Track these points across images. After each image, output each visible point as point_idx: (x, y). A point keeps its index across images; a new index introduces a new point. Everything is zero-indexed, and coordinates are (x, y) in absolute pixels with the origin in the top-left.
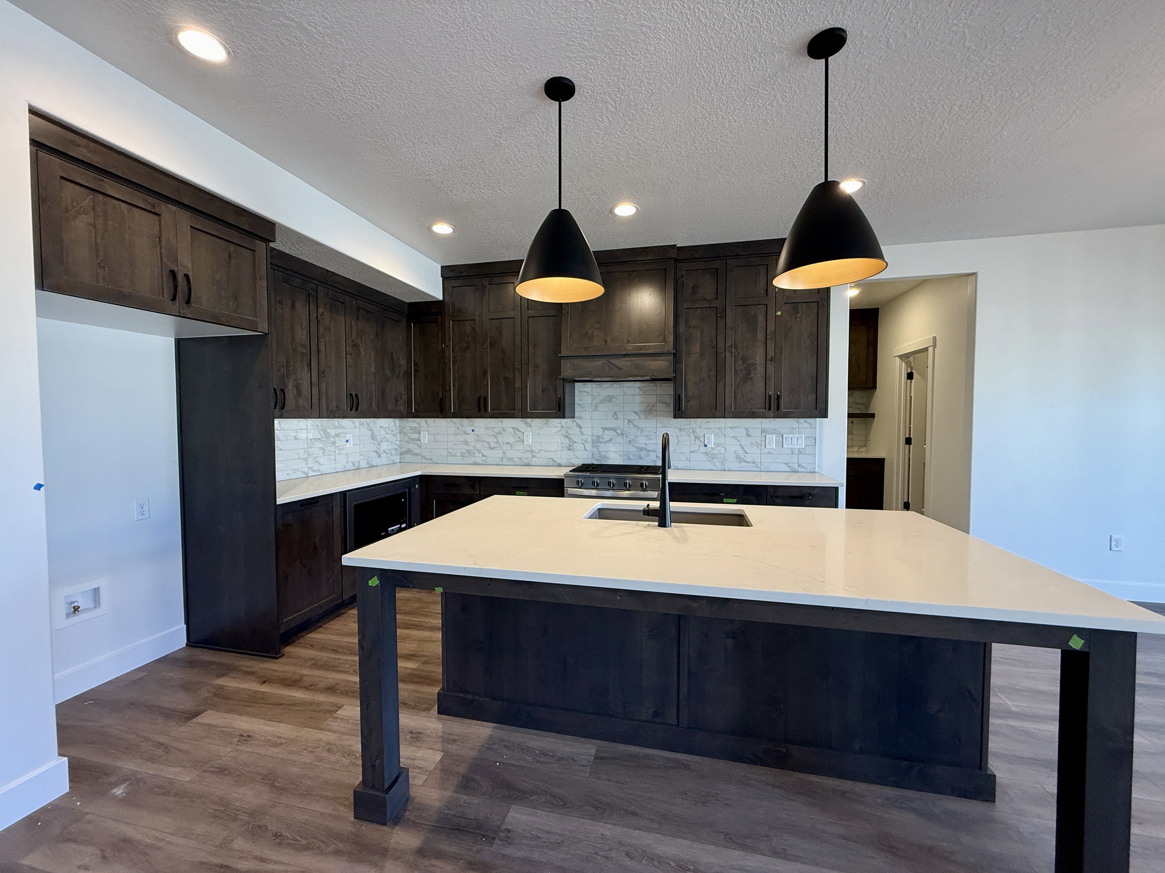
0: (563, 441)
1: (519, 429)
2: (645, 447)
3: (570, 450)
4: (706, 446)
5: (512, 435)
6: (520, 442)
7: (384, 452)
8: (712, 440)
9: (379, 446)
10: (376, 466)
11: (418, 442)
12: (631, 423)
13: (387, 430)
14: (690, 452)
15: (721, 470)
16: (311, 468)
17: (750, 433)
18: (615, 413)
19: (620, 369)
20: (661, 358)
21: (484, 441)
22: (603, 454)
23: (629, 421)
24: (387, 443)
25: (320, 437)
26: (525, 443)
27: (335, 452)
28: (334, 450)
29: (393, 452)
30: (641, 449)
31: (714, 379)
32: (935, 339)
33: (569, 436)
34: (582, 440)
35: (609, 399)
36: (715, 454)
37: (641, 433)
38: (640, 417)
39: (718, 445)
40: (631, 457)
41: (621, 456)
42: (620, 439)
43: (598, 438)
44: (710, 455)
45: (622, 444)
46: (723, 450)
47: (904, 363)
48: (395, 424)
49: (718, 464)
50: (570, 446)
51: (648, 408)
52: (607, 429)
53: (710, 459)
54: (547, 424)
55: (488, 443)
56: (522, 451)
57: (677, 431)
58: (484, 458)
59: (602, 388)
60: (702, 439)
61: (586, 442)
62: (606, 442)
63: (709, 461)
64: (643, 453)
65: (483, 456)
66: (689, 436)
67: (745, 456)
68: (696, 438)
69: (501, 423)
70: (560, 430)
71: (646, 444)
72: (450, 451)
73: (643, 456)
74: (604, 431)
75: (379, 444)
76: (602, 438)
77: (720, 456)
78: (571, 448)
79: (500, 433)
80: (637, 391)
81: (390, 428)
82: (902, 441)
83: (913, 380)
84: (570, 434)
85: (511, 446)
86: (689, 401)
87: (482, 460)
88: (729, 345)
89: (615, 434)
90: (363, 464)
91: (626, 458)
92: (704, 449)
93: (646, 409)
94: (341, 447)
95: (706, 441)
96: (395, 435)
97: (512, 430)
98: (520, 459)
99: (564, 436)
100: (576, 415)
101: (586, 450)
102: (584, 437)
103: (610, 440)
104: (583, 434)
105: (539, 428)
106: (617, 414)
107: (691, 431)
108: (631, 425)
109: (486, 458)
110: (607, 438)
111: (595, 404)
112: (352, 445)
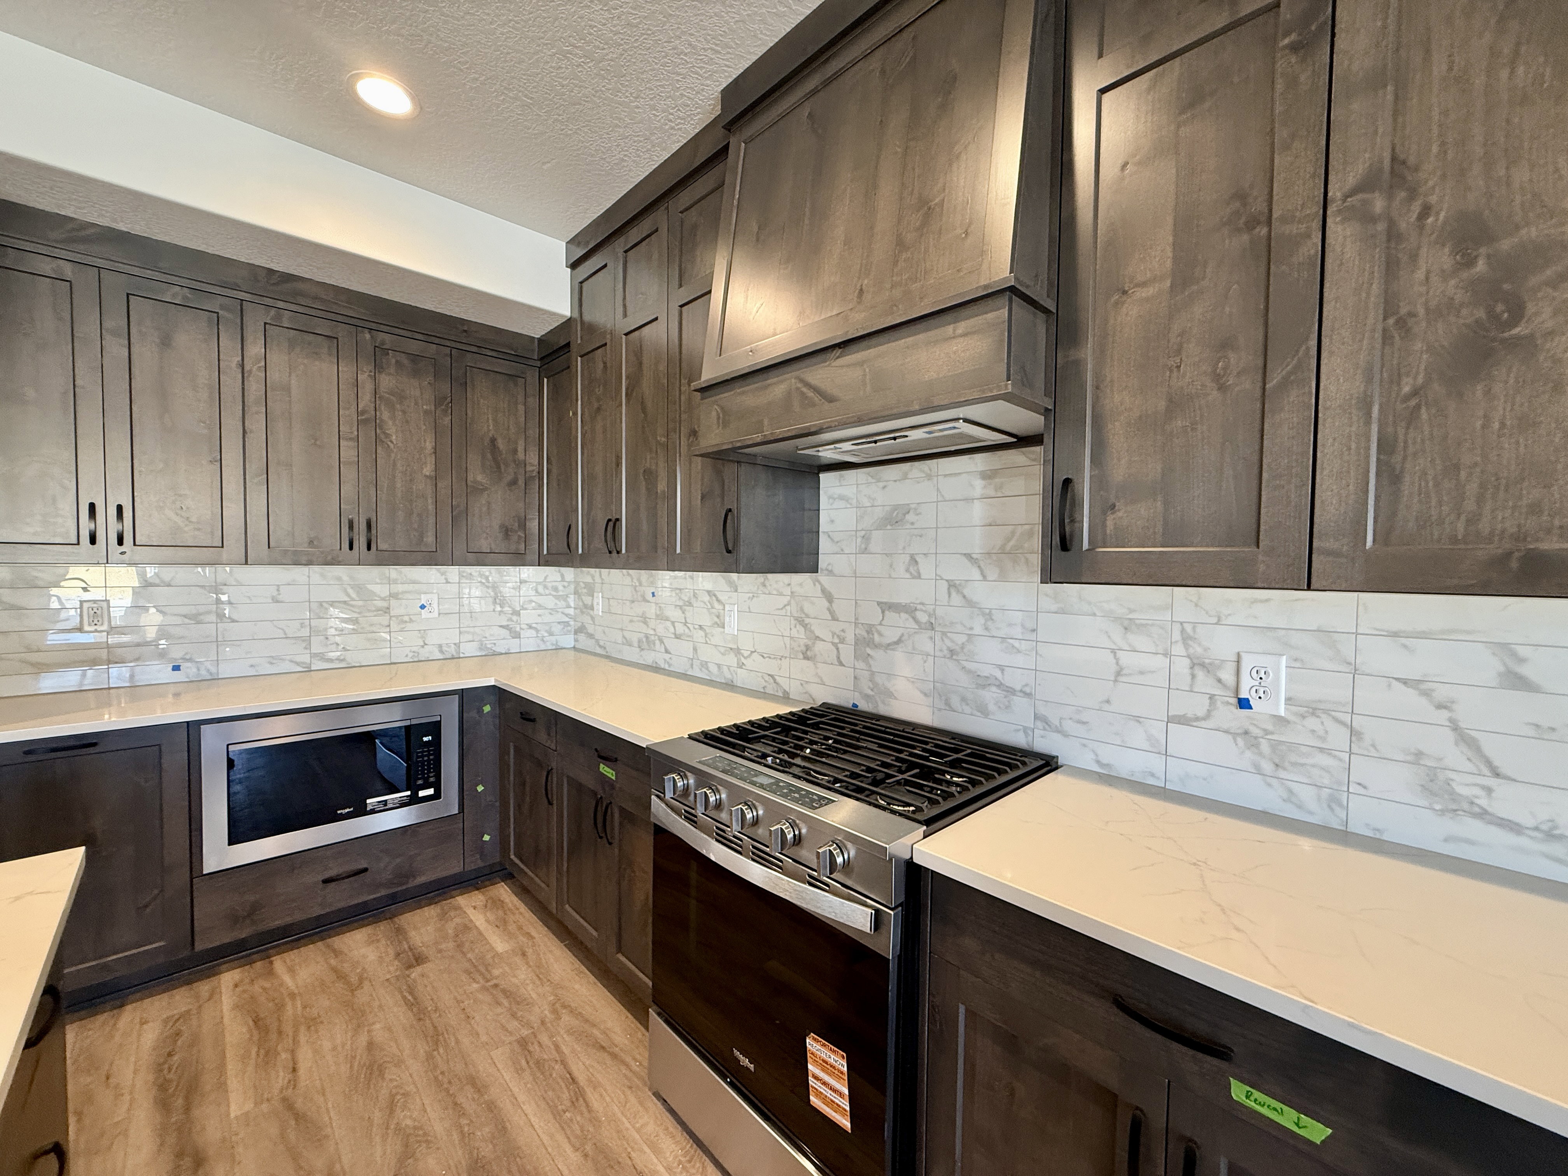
0: (794, 633)
1: (719, 596)
2: (998, 674)
3: (808, 659)
4: (1244, 704)
5: (708, 609)
6: (718, 625)
7: (530, 627)
8: (1274, 683)
9: (515, 618)
10: (506, 653)
12: (958, 592)
13: (540, 589)
14: (1170, 720)
15: (1326, 830)
16: (322, 657)
17: (1525, 670)
18: (914, 560)
19: (831, 399)
21: (667, 619)
22: (879, 681)
23: (953, 586)
24: (539, 612)
25: (346, 599)
26: (727, 630)
27: (389, 626)
28: (387, 623)
29: (557, 629)
30: (984, 682)
31: (1248, 385)
33: (807, 621)
34: (834, 634)
35: (899, 517)
36: (1289, 750)
37: (987, 629)
40: (955, 701)
41: (926, 695)
42: (924, 642)
43: (868, 632)
44: (1265, 746)
45: (931, 659)
46: (1339, 738)
48: (562, 576)
49: (1307, 795)
50: (808, 648)
51: (1012, 543)
52: (891, 606)
53: (1267, 767)
54: (764, 585)
55: (674, 624)
56: (722, 650)
57: (1116, 631)
58: (667, 656)
59: (881, 484)
60: (1228, 676)
61: (843, 641)
62: (889, 647)
63: (1259, 771)
64: (990, 696)
65: (667, 651)
66: (1167, 654)
67: (1489, 790)
68: (1200, 665)
69: (692, 582)
70: (789, 604)
71: (1002, 668)
72: (626, 634)
73: (992, 707)
74: (883, 612)
75: (517, 613)
76: (880, 634)
77: (1321, 759)
78: (809, 653)
79: (690, 604)
80: (979, 486)
81: (550, 585)
84: (807, 616)
85: (706, 634)
86: (1113, 507)
87: (666, 661)
89: (912, 624)
90: (469, 649)
91: (939, 703)
92: (1233, 716)
93: (1003, 547)
94: (406, 618)
95: (1248, 683)
96: (565, 598)
97: (708, 598)
98: (719, 666)
99: (796, 619)
100: (822, 564)
101: (841, 664)
102: (837, 627)
103: (899, 642)
104: (834, 618)
105: (751, 595)
106: (916, 562)
107: (1177, 636)
108: (956, 599)
109: (670, 656)
110: (891, 635)
111: (863, 533)
112: (436, 614)
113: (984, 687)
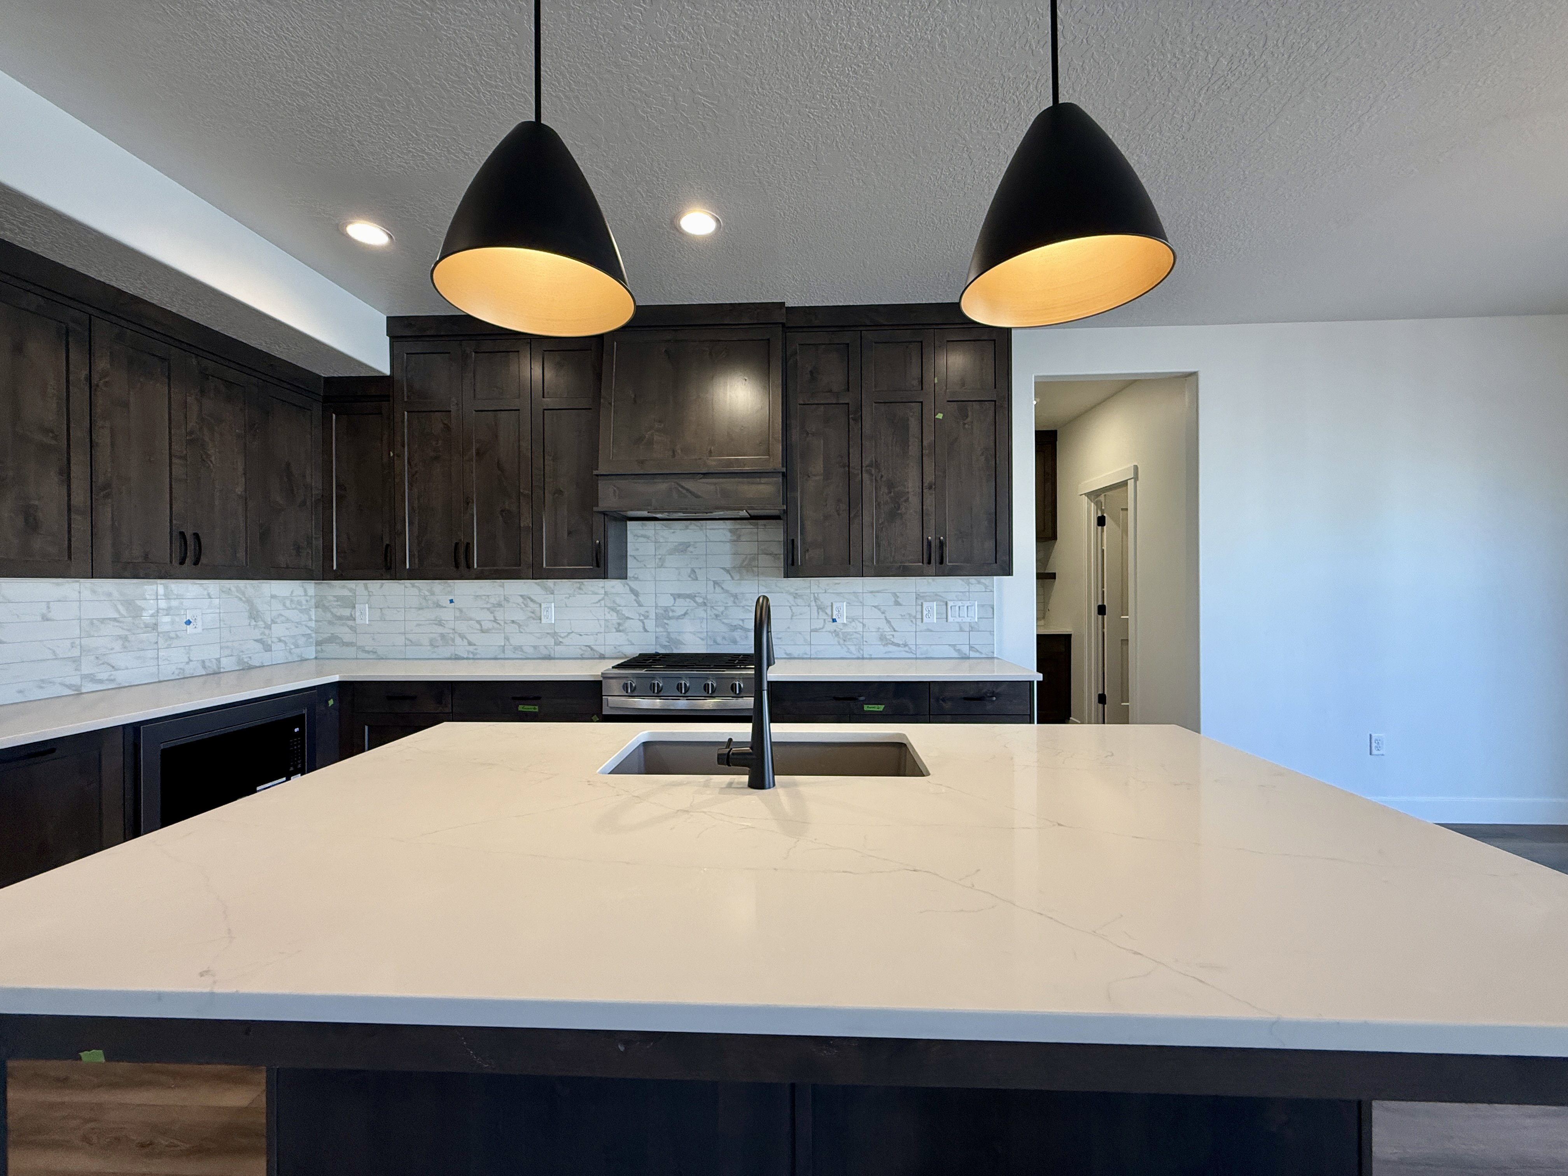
0: (608, 617)
1: (533, 597)
2: (741, 623)
3: (620, 631)
4: (834, 620)
5: (522, 608)
6: (534, 619)
7: (280, 641)
8: (842, 611)
9: (267, 632)
10: (259, 667)
11: (350, 623)
12: (719, 586)
13: (288, 603)
14: (812, 631)
15: (858, 658)
16: (92, 678)
17: (899, 600)
18: (693, 571)
19: (697, 496)
20: (763, 480)
21: (471, 619)
22: (673, 636)
23: (716, 583)
24: (287, 625)
25: (116, 616)
26: (544, 621)
27: (157, 643)
28: (154, 640)
29: (301, 641)
30: (734, 628)
31: (846, 514)
32: (1136, 468)
33: (618, 608)
34: (640, 614)
35: (683, 548)
36: (848, 633)
37: (734, 602)
38: (732, 577)
39: (851, 619)
40: (719, 640)
41: (702, 639)
42: (700, 612)
43: (665, 611)
44: (841, 636)
45: (705, 621)
46: (860, 628)
47: (1093, 504)
48: (305, 591)
49: (853, 649)
50: (619, 624)
51: (745, 563)
52: (679, 596)
53: (842, 642)
54: (580, 588)
55: (479, 622)
56: (538, 635)
57: (791, 598)
58: (471, 648)
59: (671, 531)
60: (829, 611)
61: (647, 617)
62: (678, 618)
63: (839, 644)
64: (737, 635)
65: (470, 644)
66: (809, 606)
67: (893, 636)
68: (820, 608)
69: (502, 589)
70: (603, 599)
71: (743, 620)
72: (409, 636)
73: (738, 639)
74: (675, 599)
75: (269, 627)
76: (673, 611)
77: (856, 635)
78: (621, 628)
79: (500, 605)
80: (728, 536)
81: (295, 599)
82: (1094, 610)
83: (1105, 527)
84: (619, 606)
85: (520, 626)
86: (808, 550)
87: (468, 652)
88: (867, 463)
89: (693, 604)
90: (228, 663)
91: (711, 642)
92: (831, 626)
93: (741, 565)
94: (172, 635)
95: (835, 613)
96: (307, 611)
97: (520, 600)
98: (535, 647)
99: (609, 608)
100: (629, 574)
101: (646, 631)
102: (642, 610)
103: (686, 614)
104: (640, 605)
105: (568, 596)
106: (695, 572)
107: (812, 599)
108: (718, 589)
109: (475, 647)
110: (680, 612)
111: (660, 556)
112: (199, 630)
113: (734, 631)
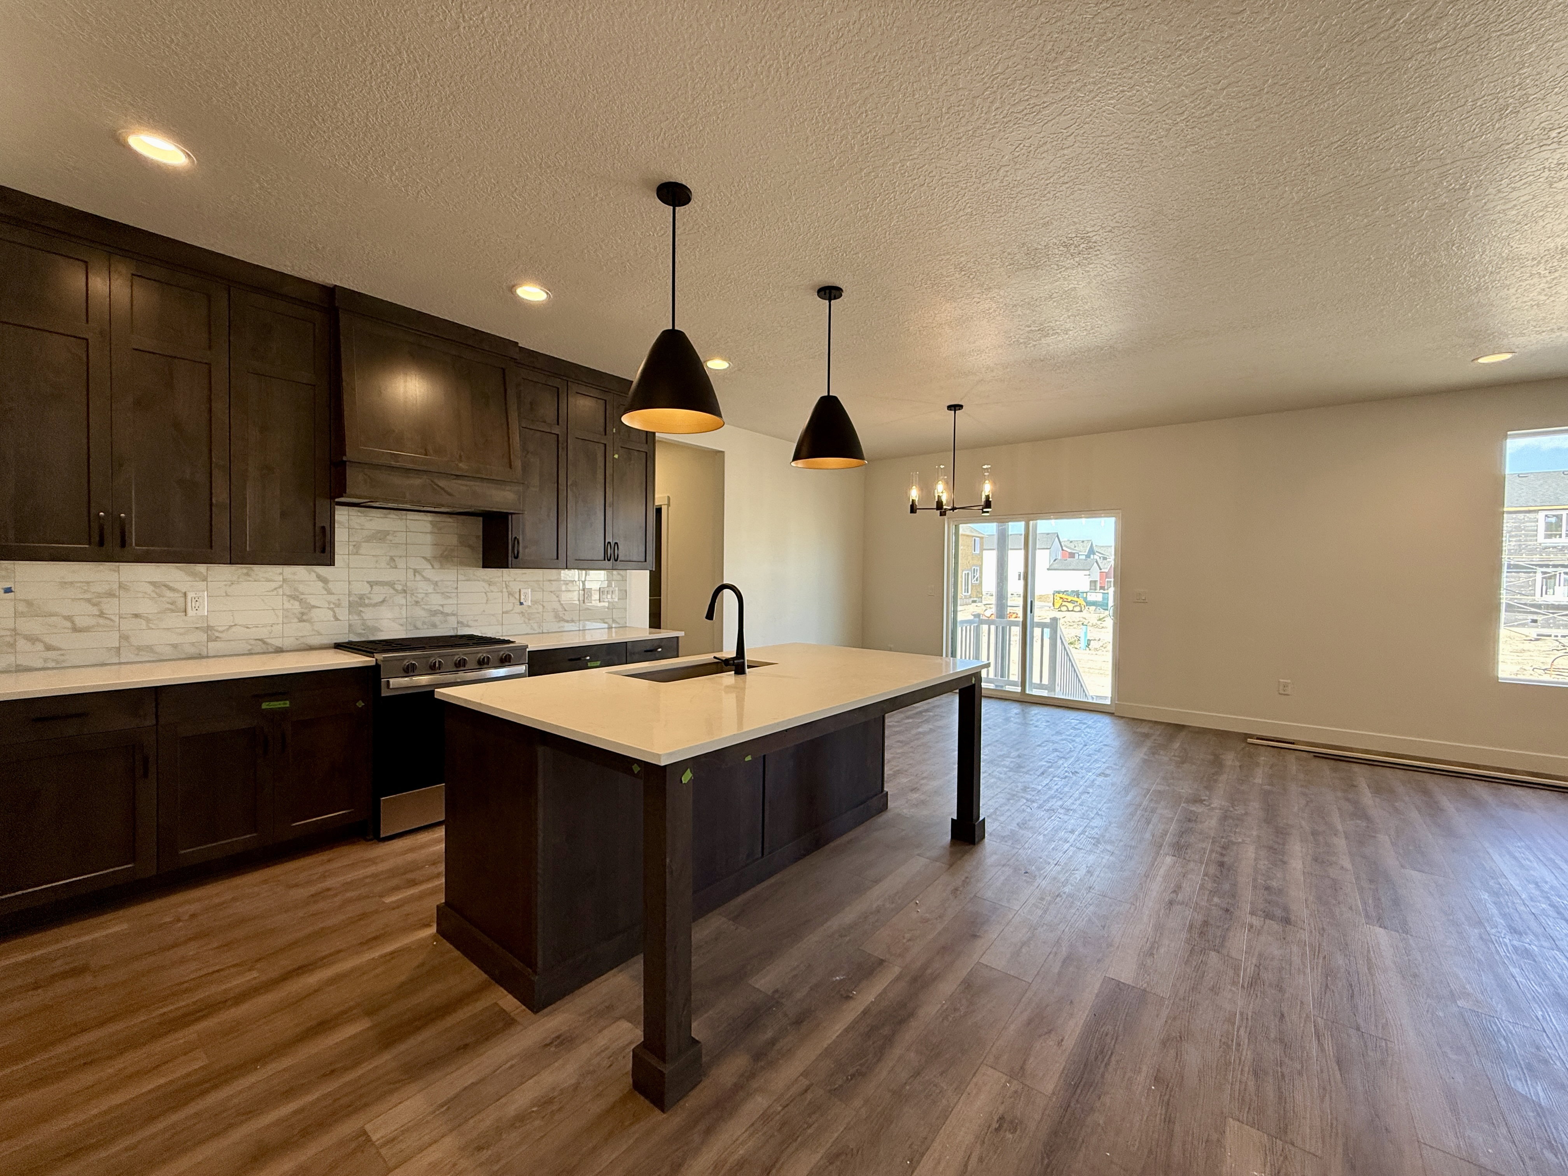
0: (287, 605)
1: (171, 584)
2: (440, 608)
3: (304, 621)
4: (521, 604)
5: (152, 598)
6: (173, 611)
8: (528, 597)
12: (420, 574)
14: (503, 613)
15: (539, 633)
17: (569, 586)
18: (392, 559)
19: (451, 495)
20: (508, 488)
21: (51, 615)
22: (369, 623)
23: (415, 571)
26: (190, 612)
30: (434, 613)
31: (555, 520)
32: (669, 498)
33: (301, 597)
34: (329, 603)
35: (381, 537)
36: (532, 613)
37: (435, 590)
38: (432, 566)
39: (534, 602)
40: (419, 624)
41: (402, 625)
42: (400, 599)
43: (360, 598)
44: (526, 615)
45: (404, 607)
46: (541, 609)
49: (535, 626)
50: (302, 614)
51: (446, 553)
52: (377, 583)
53: (527, 620)
54: (247, 574)
55: (69, 618)
56: (180, 631)
57: (486, 586)
58: (50, 654)
59: (368, 518)
60: (517, 596)
61: (338, 606)
62: (375, 605)
63: (525, 623)
64: (437, 619)
65: (49, 648)
66: (502, 592)
67: (564, 614)
68: (510, 594)
69: (116, 574)
70: (281, 587)
71: (442, 606)
73: (438, 623)
74: (371, 586)
76: (369, 598)
77: (538, 615)
78: (305, 617)
79: (111, 594)
80: (428, 527)
84: (303, 594)
85: (148, 620)
86: (527, 547)
87: (45, 660)
89: (392, 591)
91: (410, 627)
92: (519, 608)
93: (441, 554)
95: (522, 597)
97: (149, 589)
98: (174, 646)
99: (289, 596)
101: (337, 619)
102: (332, 598)
103: (383, 601)
104: (330, 593)
105: (229, 583)
106: (394, 560)
107: (504, 586)
108: (418, 578)
109: (59, 652)
110: (377, 599)
111: (354, 543)
113: (434, 615)
